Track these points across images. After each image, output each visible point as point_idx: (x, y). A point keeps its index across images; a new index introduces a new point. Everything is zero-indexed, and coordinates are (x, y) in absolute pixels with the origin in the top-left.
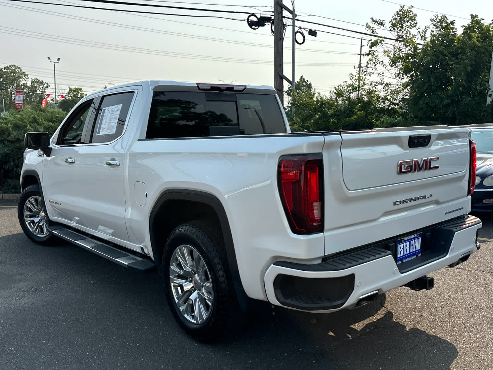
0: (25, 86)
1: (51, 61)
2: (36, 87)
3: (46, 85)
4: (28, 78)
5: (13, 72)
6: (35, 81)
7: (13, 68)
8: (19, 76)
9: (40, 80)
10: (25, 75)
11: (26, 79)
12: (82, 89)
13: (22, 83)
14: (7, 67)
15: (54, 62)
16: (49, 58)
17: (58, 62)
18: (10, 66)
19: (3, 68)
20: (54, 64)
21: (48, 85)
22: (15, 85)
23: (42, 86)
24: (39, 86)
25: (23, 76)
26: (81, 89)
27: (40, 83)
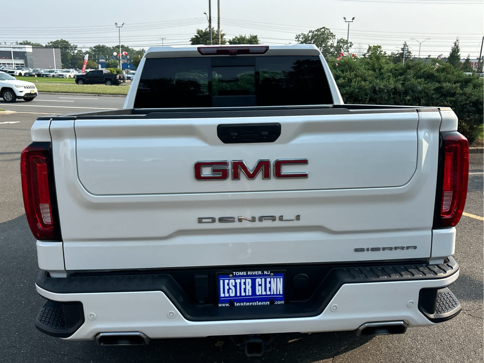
0: (332, 46)
1: (346, 21)
2: (341, 47)
3: (349, 44)
4: (335, 39)
5: (323, 33)
6: (340, 40)
7: (323, 30)
8: (327, 37)
9: (344, 40)
10: (332, 36)
11: (333, 40)
12: (382, 47)
13: (329, 44)
14: (318, 29)
15: (349, 22)
16: (345, 18)
17: (352, 22)
18: (321, 29)
19: (314, 31)
20: (349, 24)
21: (351, 44)
22: (324, 45)
23: (346, 45)
24: (344, 45)
25: (331, 36)
26: (380, 47)
27: (345, 42)
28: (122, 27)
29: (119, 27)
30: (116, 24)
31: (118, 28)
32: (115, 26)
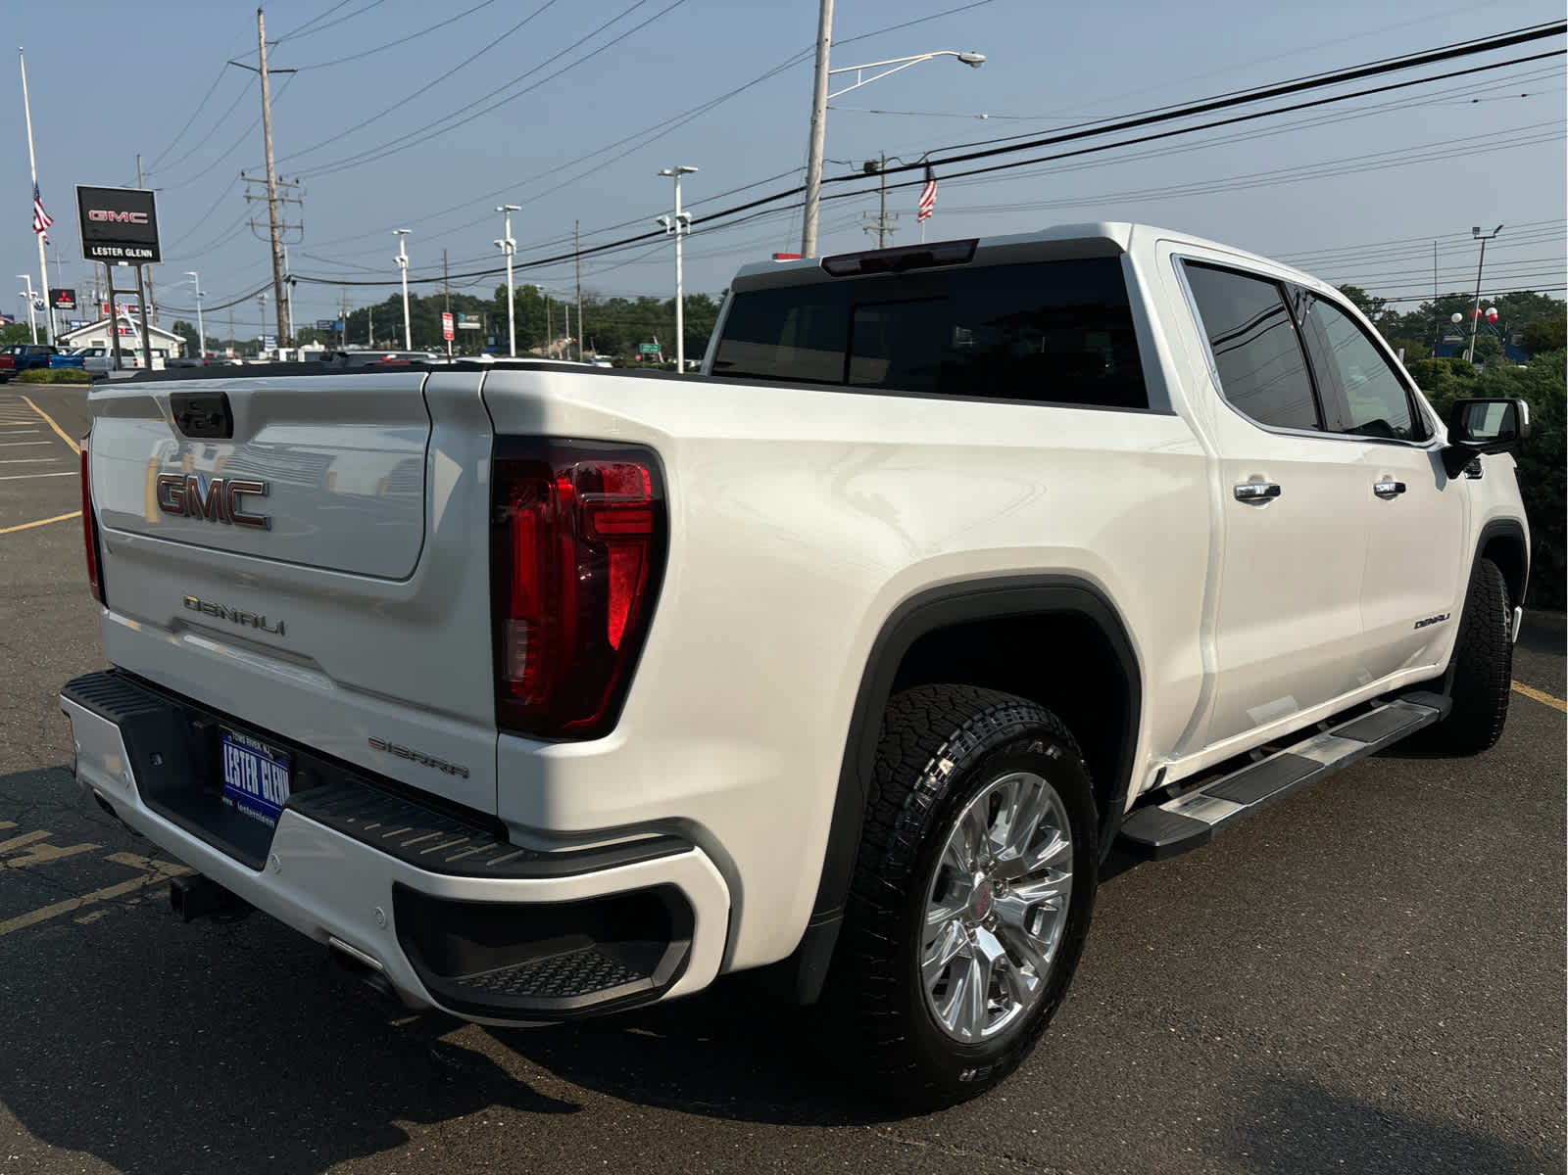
28: (1494, 237)
29: (1484, 238)
30: (1476, 230)
31: (1482, 240)
32: (1473, 236)
